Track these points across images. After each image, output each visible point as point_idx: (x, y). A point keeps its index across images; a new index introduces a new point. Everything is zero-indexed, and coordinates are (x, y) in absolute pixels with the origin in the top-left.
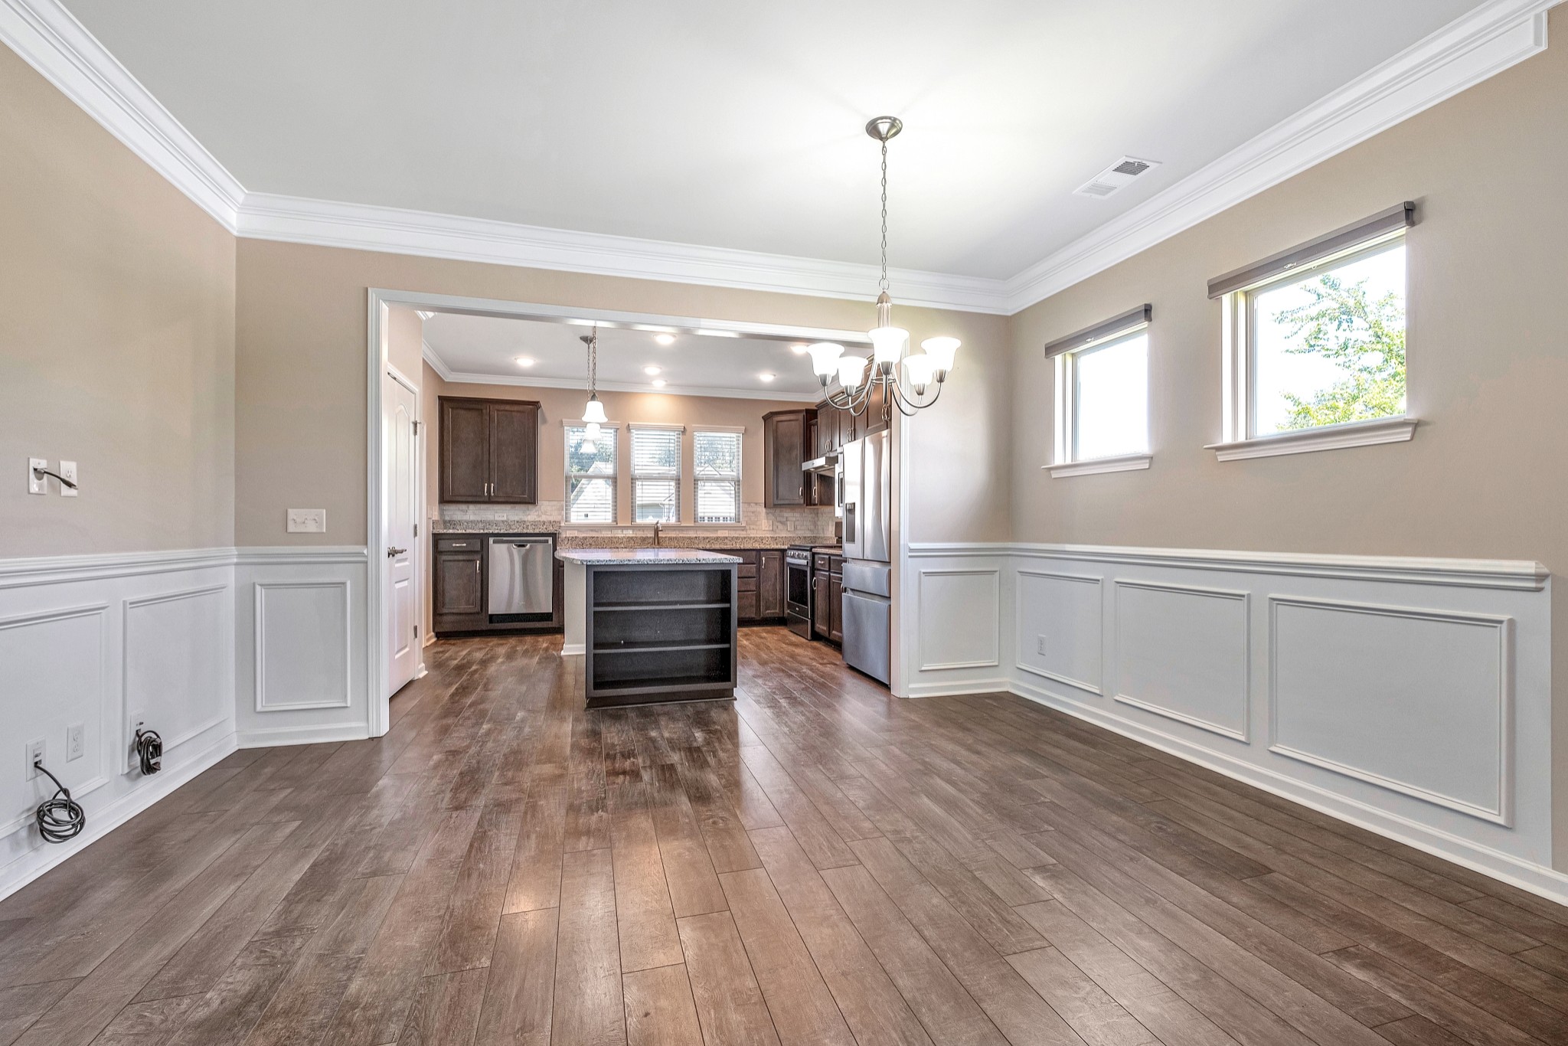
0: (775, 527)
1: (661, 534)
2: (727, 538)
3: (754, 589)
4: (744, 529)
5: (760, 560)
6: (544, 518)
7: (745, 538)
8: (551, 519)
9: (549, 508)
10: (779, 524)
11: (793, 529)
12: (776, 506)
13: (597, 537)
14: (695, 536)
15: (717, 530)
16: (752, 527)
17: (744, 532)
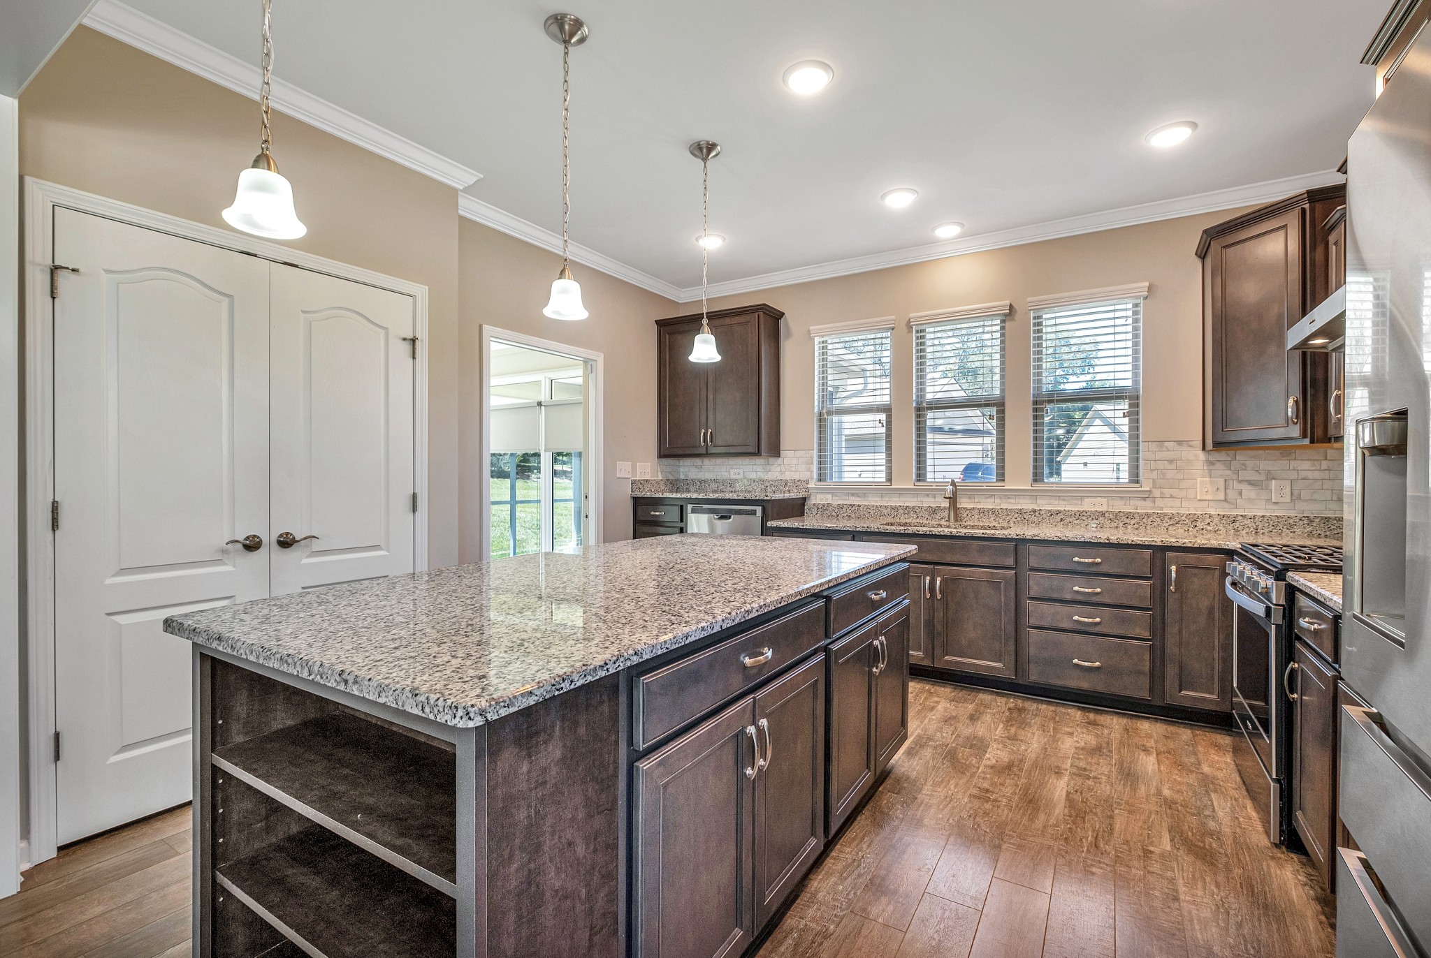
0: (1232, 494)
1: (964, 503)
2: (1103, 514)
3: (1146, 635)
4: (1147, 496)
5: (1165, 572)
6: (788, 476)
7: (1148, 515)
8: (797, 476)
9: (794, 461)
10: (1244, 486)
11: (1287, 499)
12: (1218, 445)
13: (859, 506)
14: (1031, 507)
15: (1082, 498)
16: (1167, 492)
17: (1148, 503)
